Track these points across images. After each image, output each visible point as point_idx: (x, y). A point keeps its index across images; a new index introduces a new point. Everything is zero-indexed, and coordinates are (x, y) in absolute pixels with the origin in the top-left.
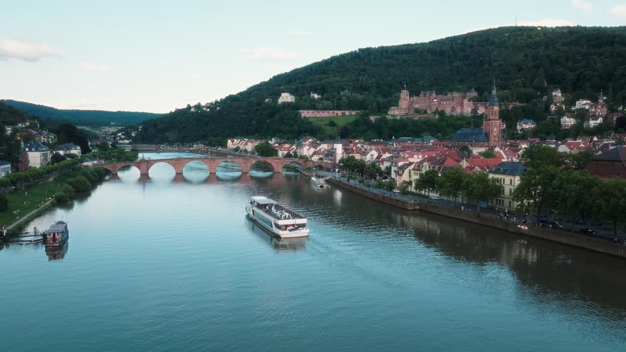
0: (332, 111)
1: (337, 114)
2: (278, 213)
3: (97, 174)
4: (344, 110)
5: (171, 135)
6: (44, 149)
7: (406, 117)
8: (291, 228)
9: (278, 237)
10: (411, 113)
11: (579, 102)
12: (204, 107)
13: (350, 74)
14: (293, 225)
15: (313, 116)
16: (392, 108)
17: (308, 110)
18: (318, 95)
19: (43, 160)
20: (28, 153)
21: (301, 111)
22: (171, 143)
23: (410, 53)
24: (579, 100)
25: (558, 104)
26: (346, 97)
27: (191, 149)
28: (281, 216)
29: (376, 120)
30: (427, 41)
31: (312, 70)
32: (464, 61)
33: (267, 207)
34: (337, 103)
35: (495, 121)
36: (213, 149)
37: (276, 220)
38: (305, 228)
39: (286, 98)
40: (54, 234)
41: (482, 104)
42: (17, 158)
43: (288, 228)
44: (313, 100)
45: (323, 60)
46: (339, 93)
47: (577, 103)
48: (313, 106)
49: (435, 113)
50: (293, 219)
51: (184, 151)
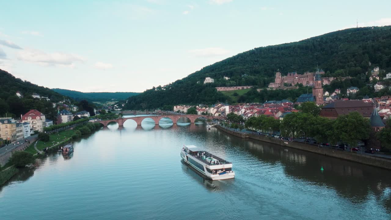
0: (236, 87)
1: (239, 88)
2: (208, 160)
3: (95, 126)
4: (244, 86)
5: (143, 105)
6: (69, 114)
7: (279, 88)
8: (220, 172)
9: (210, 180)
10: (282, 86)
11: (388, 74)
12: (163, 87)
13: (248, 64)
14: (222, 170)
15: (224, 90)
16: (271, 83)
17: (221, 87)
18: (228, 78)
19: (69, 119)
20: (62, 116)
21: (217, 88)
22: (143, 110)
23: (286, 49)
24: (388, 73)
25: (374, 77)
26: (245, 78)
27: (154, 112)
28: (211, 161)
29: (261, 91)
30: (298, 41)
31: (226, 62)
32: (321, 51)
33: (198, 154)
34: (239, 82)
35: (319, 89)
36: (166, 112)
37: (207, 165)
38: (231, 171)
39: (209, 80)
40: (66, 149)
41: (327, 79)
42: (56, 118)
43: (218, 172)
44: (225, 81)
45: (233, 56)
46: (241, 76)
47: (387, 75)
48: (224, 85)
49: (296, 85)
50: (221, 164)
51: (150, 114)
